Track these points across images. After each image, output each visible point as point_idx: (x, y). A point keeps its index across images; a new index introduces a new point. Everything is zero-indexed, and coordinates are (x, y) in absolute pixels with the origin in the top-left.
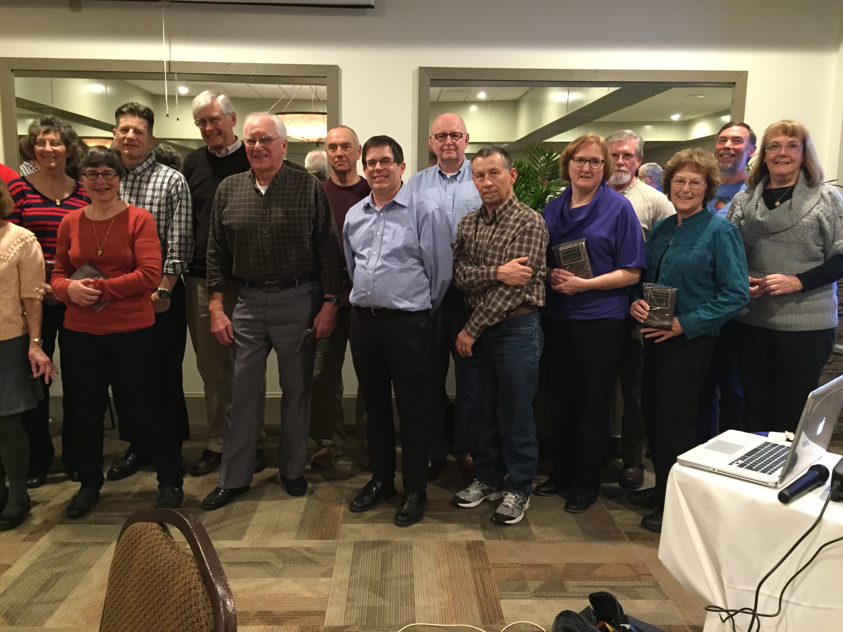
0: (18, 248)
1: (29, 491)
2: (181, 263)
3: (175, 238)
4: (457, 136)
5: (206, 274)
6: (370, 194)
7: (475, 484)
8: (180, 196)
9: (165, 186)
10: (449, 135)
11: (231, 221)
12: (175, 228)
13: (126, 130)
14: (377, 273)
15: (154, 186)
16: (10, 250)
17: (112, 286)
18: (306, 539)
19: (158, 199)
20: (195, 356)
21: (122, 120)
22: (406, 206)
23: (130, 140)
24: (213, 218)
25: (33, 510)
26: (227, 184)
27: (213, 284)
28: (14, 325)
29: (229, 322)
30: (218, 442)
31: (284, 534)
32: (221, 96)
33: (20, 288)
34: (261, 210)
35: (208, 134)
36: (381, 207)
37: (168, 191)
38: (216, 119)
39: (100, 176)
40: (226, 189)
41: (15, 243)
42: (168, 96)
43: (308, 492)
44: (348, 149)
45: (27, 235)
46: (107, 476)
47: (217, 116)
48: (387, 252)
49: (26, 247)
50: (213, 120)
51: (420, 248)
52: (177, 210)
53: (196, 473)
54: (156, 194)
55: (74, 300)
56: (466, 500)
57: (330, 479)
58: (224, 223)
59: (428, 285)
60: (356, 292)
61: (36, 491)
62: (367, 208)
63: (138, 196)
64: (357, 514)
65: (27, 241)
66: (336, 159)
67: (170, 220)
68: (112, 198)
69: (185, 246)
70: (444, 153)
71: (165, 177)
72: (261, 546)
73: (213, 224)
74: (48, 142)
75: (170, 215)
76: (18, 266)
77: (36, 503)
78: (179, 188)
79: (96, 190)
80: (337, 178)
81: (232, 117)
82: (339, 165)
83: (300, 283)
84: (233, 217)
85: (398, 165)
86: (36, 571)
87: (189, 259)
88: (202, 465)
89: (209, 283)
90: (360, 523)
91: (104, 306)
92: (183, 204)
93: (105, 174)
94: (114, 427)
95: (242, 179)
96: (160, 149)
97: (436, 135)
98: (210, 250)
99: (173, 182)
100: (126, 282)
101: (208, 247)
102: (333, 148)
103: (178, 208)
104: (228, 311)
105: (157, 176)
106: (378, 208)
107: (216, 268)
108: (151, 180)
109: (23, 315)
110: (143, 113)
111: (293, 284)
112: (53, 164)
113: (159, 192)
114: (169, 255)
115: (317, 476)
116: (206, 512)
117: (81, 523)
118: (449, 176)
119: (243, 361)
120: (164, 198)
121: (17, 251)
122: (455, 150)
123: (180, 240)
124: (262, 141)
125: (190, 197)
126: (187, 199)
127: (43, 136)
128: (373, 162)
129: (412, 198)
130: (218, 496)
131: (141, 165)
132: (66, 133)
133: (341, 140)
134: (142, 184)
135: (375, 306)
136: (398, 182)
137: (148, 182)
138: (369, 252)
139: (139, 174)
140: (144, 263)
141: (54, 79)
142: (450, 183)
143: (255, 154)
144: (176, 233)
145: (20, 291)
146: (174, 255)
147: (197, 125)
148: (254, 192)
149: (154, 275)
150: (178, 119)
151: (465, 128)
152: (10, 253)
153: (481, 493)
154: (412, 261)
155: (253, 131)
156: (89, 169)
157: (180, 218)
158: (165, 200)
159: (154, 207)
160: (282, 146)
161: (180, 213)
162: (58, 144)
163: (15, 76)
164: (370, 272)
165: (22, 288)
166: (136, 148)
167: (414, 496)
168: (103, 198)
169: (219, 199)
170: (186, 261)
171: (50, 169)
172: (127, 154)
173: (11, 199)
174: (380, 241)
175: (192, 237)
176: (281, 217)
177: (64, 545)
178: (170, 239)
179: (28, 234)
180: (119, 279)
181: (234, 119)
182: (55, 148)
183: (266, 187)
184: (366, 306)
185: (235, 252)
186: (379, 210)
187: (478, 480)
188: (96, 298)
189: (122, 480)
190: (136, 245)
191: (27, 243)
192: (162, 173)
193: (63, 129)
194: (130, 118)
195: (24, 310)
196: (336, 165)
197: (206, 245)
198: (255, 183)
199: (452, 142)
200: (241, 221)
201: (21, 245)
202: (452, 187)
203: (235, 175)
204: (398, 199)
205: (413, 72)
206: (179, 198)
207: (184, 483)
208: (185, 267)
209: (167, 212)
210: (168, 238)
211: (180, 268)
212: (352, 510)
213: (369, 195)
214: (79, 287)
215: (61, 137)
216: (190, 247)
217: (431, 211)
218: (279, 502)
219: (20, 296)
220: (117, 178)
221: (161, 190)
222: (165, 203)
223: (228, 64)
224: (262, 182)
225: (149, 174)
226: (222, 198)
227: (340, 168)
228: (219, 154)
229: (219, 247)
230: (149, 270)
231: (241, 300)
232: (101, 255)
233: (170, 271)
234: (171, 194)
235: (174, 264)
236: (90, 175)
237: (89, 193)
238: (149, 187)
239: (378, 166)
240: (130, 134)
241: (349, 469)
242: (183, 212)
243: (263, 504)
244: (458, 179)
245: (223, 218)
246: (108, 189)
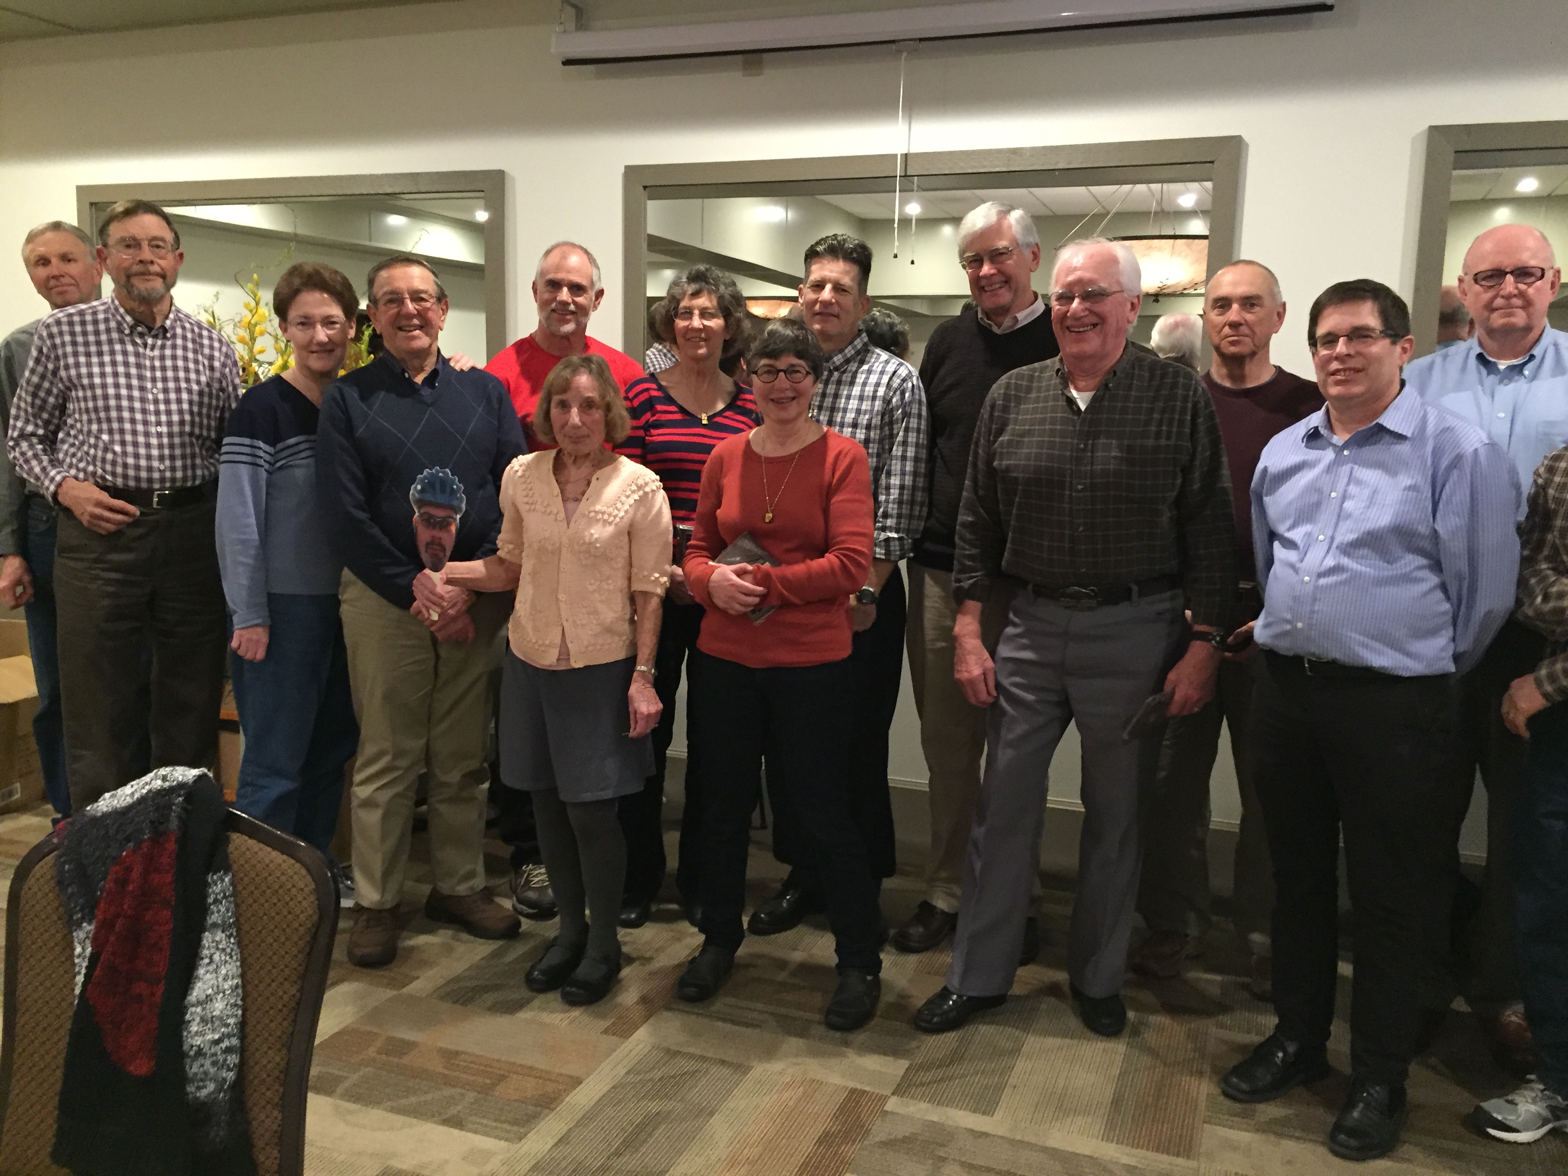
0: (631, 501)
1: (622, 934)
2: (900, 539)
3: (892, 491)
4: (1531, 275)
5: (952, 564)
6: (1324, 408)
7: (1532, 1089)
8: (908, 409)
9: (881, 391)
10: (1512, 273)
11: (1012, 462)
12: (893, 473)
13: (819, 286)
14: (1323, 581)
15: (863, 391)
16: (619, 505)
17: (784, 580)
18: (1127, 1145)
19: (867, 417)
20: (918, 723)
21: (814, 268)
22: (1409, 435)
23: (826, 304)
24: (976, 454)
25: (625, 972)
26: (1008, 386)
27: (966, 584)
28: (617, 639)
29: (990, 664)
30: (948, 890)
31: (1079, 1120)
32: (1017, 211)
33: (630, 573)
34: (1076, 441)
35: (983, 283)
36: (1347, 437)
37: (887, 401)
38: (1002, 254)
39: (782, 374)
40: (1007, 397)
41: (629, 493)
42: (899, 220)
43: (1127, 1030)
44: (1257, 309)
45: (647, 480)
46: (749, 924)
47: (1005, 248)
48: (1352, 537)
49: (644, 500)
50: (996, 256)
51: (1435, 531)
52: (900, 438)
53: (904, 947)
54: (864, 407)
55: (720, 603)
56: (1507, 1123)
57: (1173, 1009)
58: (995, 463)
59: (1449, 617)
60: (1270, 619)
61: (631, 934)
62: (1313, 437)
63: (833, 409)
64: (1238, 1105)
65: (647, 489)
66: (1227, 330)
67: (887, 455)
68: (799, 415)
69: (909, 507)
70: (1495, 315)
71: (882, 373)
72: (1033, 1140)
73: (975, 465)
74: (696, 312)
75: (887, 447)
76: (629, 533)
77: (630, 960)
78: (907, 395)
79: (772, 400)
80: (1224, 371)
81: (1033, 253)
82: (1233, 343)
83: (1141, 595)
84: (1016, 453)
85: (1394, 343)
86: (620, 1102)
87: (916, 531)
88: (917, 931)
89: (958, 581)
90: (1246, 1130)
91: (766, 616)
92: (911, 425)
93: (790, 371)
94: (763, 826)
95: (1039, 377)
96: (874, 319)
97: (1476, 275)
98: (964, 517)
99: (896, 382)
100: (810, 576)
101: (961, 510)
102: (1221, 307)
103: (901, 433)
104: (991, 642)
105: (869, 372)
106: (1339, 439)
107: (974, 551)
108: (858, 380)
109: (632, 621)
110: (851, 253)
111: (1127, 596)
112: (702, 351)
113: (869, 403)
114: (879, 522)
115: (1147, 996)
116: (924, 1037)
117: (701, 1014)
118: (1503, 365)
119: (1010, 744)
120: (877, 415)
121: (630, 506)
122: (1523, 308)
123: (901, 494)
124: (1086, 297)
125: (924, 413)
126: (920, 416)
127: (691, 300)
128: (1331, 339)
129: (1424, 420)
130: (946, 1007)
131: (841, 351)
132: (727, 297)
133: (1242, 290)
134: (842, 387)
135: (1313, 654)
136: (1390, 383)
137: (852, 383)
138: (1309, 535)
139: (837, 369)
140: (843, 542)
141: (707, 201)
142: (1506, 381)
143: (1069, 322)
144: (895, 481)
145: (629, 579)
146: (889, 522)
147: (964, 267)
148: (1062, 403)
149: (858, 565)
150: (913, 262)
151: (1551, 257)
152: (619, 510)
153: (1545, 1113)
154: (1411, 562)
155: (1070, 278)
156: (764, 362)
157: (905, 451)
158: (879, 417)
159: (858, 431)
160: (1129, 306)
161: (905, 443)
162: (713, 316)
163: (650, 199)
164: (1307, 578)
165: (633, 575)
166: (835, 319)
167: (1378, 1092)
168: (784, 415)
169: (991, 415)
170: (910, 535)
171: (698, 359)
172: (818, 330)
173: (625, 413)
174: (1337, 510)
175: (923, 489)
176: (1115, 458)
177: (672, 1054)
178: (884, 492)
179: (649, 477)
180: (798, 569)
181: (1036, 256)
182: (706, 323)
183: (1089, 395)
184: (1291, 654)
185: (1012, 523)
186: (1340, 443)
187: (1541, 1080)
188: (756, 600)
189: (773, 937)
190: (831, 507)
191: (646, 493)
192: (877, 367)
193: (722, 288)
194: (829, 262)
195: (634, 612)
196: (1224, 344)
197: (958, 506)
198: (1066, 387)
199: (1517, 288)
200: (1032, 463)
201: (636, 497)
202: (1508, 391)
203: (1024, 368)
204: (1390, 420)
205: (1414, 139)
206: (906, 415)
207: (883, 965)
208: (906, 547)
209: (881, 441)
210: (880, 490)
211: (898, 548)
212: (1226, 1095)
213: (1320, 409)
214: (729, 580)
215: (718, 303)
216: (918, 508)
217: (1471, 450)
218: (1068, 1041)
219: (629, 586)
220: (810, 379)
221: (874, 398)
222: (879, 423)
223: (1015, 151)
224: (1082, 384)
225: (854, 369)
226: (996, 414)
227: (1233, 349)
228: (999, 326)
229: (982, 511)
230: (851, 555)
231: (1016, 620)
232: (770, 522)
233: (880, 552)
234: (891, 406)
235: (888, 540)
236: (765, 373)
237: (761, 407)
238: (853, 393)
239: (1341, 347)
240: (827, 293)
241: (1215, 991)
242: (910, 440)
243: (1033, 1042)
244: (1526, 372)
245: (995, 454)
246: (794, 398)
